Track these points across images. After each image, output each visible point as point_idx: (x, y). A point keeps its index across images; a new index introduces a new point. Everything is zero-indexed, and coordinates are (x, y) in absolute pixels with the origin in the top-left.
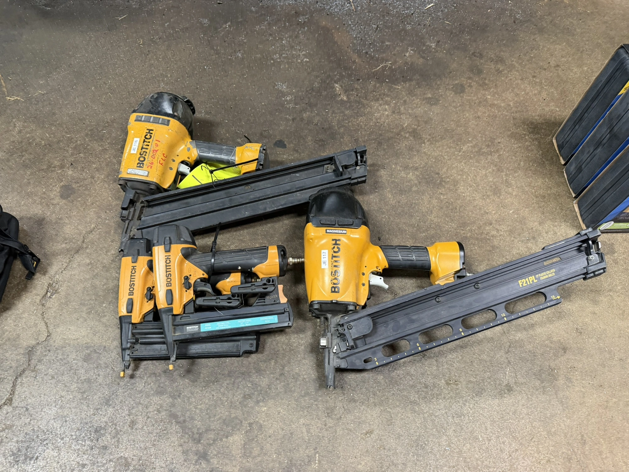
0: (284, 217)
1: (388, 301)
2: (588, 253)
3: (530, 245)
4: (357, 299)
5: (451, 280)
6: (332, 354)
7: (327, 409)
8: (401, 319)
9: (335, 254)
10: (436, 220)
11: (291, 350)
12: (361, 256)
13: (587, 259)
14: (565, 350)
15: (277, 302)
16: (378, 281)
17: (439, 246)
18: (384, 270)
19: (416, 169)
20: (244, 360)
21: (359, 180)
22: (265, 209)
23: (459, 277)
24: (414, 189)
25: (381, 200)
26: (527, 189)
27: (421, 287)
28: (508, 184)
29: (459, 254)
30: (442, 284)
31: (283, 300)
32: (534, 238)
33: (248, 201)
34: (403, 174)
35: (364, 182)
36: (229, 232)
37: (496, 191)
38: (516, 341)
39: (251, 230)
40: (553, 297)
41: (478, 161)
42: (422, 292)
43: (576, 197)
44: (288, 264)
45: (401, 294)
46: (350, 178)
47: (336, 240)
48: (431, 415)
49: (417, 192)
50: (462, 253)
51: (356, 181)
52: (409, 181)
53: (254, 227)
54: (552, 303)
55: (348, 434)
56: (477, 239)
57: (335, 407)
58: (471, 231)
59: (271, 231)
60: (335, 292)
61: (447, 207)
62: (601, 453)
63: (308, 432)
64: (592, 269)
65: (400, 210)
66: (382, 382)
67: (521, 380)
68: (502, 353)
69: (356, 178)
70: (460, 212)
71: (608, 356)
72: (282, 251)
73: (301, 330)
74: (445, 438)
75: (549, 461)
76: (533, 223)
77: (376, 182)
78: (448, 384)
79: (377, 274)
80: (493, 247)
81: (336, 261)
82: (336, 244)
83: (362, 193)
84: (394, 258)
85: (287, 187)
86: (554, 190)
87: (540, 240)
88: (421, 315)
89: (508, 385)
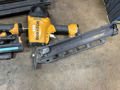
0: (24, 15)
1: (56, 42)
2: (114, 29)
3: (95, 26)
4: (45, 42)
5: (74, 36)
6: (36, 59)
7: (35, 75)
8: (59, 48)
9: (37, 27)
10: (71, 18)
11: (24, 57)
12: (47, 28)
13: (113, 30)
14: (103, 55)
15: (18, 42)
16: (52, 36)
17: (71, 25)
18: (55, 33)
19: (66, 3)
20: (9, 61)
21: (48, 4)
22: (16, 11)
23: (76, 35)
24: (65, 9)
25: (55, 12)
26: (95, 11)
27: (66, 38)
28: (91, 10)
29: (77, 28)
30: (71, 37)
31: (20, 42)
32: (97, 25)
33: (10, 8)
34: (62, 4)
35: (50, 4)
36: (5, 19)
37: (88, 11)
38: (91, 53)
39: (13, 19)
40: (103, 41)
41: (83, 3)
42: (65, 39)
43: (108, 14)
44: (22, 30)
45: (60, 40)
46: (45, 3)
47: (38, 22)
48: (66, 74)
49: (66, 10)
50: (78, 28)
51: (47, 4)
52: (64, 7)
53: (14, 18)
54: (103, 43)
55: (41, 82)
56: (82, 24)
57: (38, 74)
58: (80, 22)
59: (20, 19)
60: (37, 39)
61: (74, 15)
62: (110, 82)
63: (29, 82)
64: (114, 33)
65: (61, 15)
66: (53, 65)
67: (91, 64)
68: (87, 56)
69: (47, 3)
70: (78, 16)
71: (113, 56)
72: (20, 25)
73: (28, 51)
74: (70, 81)
75: (97, 85)
76: (97, 20)
77: (54, 6)
78: (72, 65)
79: (53, 34)
80: (86, 27)
81: (38, 29)
82: (38, 23)
83: (50, 9)
84: (58, 29)
85: (24, 4)
86: (102, 12)
87: (98, 25)
88: (65, 47)
89: (88, 65)
